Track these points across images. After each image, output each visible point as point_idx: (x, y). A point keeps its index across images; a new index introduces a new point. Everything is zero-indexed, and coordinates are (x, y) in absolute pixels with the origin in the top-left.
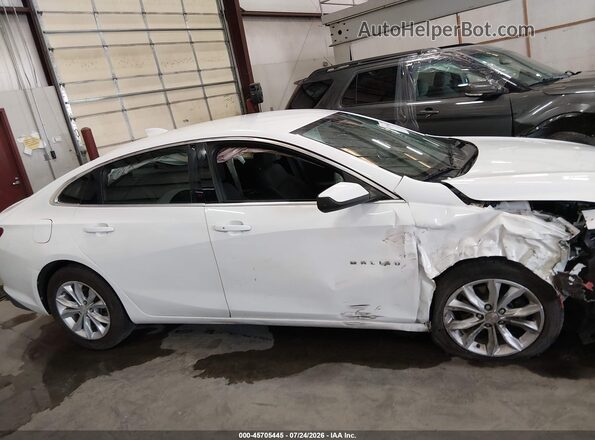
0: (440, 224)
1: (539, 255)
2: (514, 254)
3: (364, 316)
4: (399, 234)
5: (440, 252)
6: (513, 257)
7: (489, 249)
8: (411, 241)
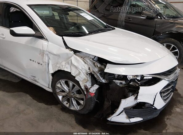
0: (55, 53)
1: (81, 76)
2: (74, 73)
3: (36, 81)
4: (43, 53)
5: (56, 64)
6: (73, 74)
7: (67, 68)
8: (46, 57)
